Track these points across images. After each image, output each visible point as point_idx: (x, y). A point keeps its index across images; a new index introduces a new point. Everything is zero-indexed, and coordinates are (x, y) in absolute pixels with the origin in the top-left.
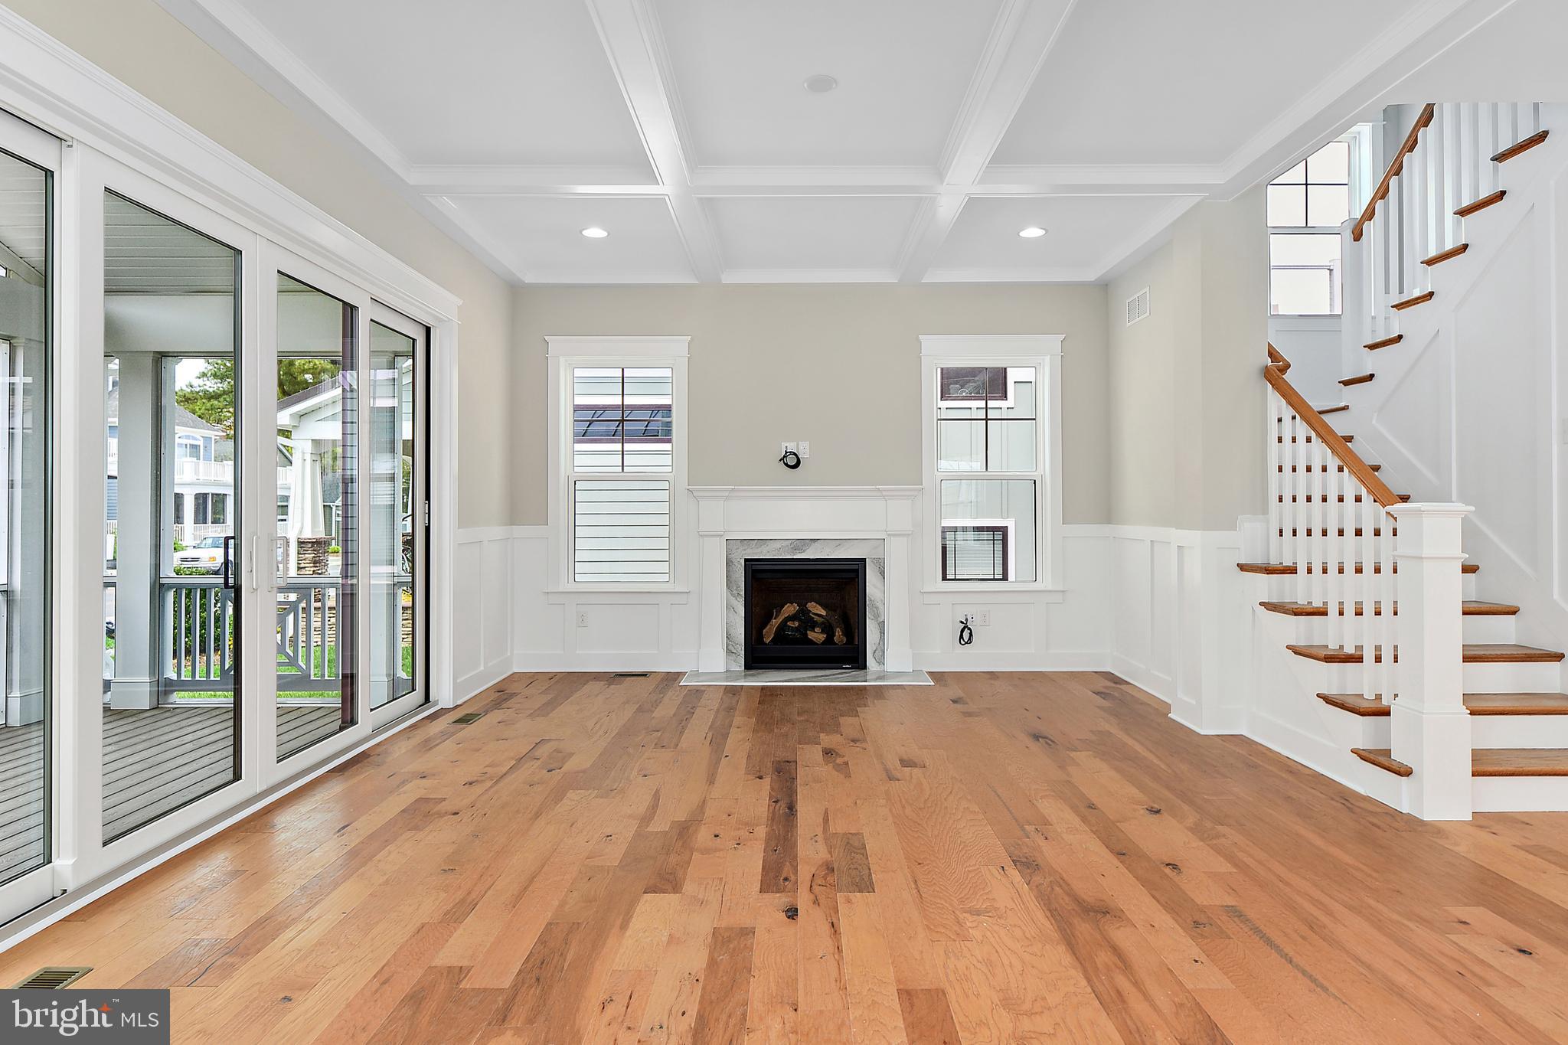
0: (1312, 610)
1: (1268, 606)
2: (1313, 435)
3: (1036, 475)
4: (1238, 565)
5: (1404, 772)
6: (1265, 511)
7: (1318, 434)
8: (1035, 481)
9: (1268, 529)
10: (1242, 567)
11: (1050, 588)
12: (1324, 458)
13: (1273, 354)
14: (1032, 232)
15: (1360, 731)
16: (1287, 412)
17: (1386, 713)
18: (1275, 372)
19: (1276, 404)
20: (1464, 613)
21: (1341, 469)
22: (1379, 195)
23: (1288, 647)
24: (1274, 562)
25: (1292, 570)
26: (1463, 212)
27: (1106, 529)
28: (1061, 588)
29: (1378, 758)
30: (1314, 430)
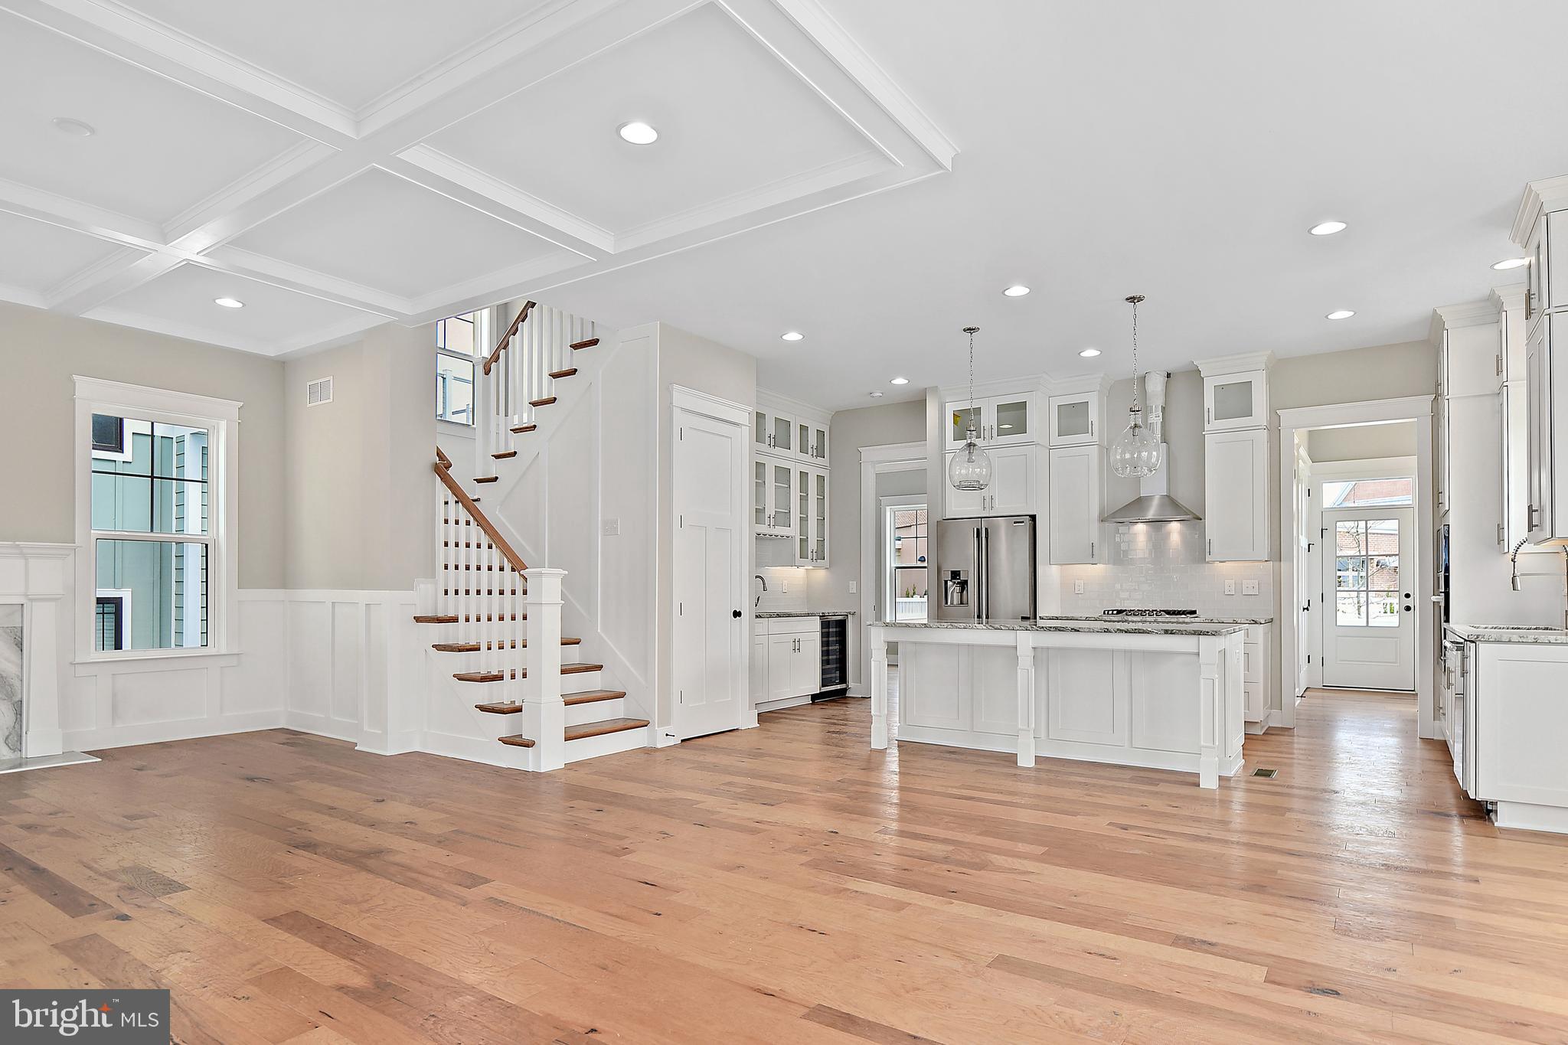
0: (470, 647)
1: (438, 647)
2: (472, 519)
3: (208, 538)
4: (415, 618)
5: (529, 744)
6: (433, 575)
7: (475, 519)
8: (207, 545)
9: (436, 590)
10: (418, 619)
11: (223, 652)
12: (479, 538)
13: (439, 454)
14: (229, 302)
15: (502, 725)
16: (452, 499)
17: (519, 710)
18: (442, 468)
19: (442, 492)
20: (562, 644)
21: (490, 547)
22: (502, 346)
23: (454, 676)
24: (440, 615)
25: (455, 620)
26: (555, 376)
27: (280, 593)
28: (236, 652)
29: (516, 741)
30: (473, 516)
